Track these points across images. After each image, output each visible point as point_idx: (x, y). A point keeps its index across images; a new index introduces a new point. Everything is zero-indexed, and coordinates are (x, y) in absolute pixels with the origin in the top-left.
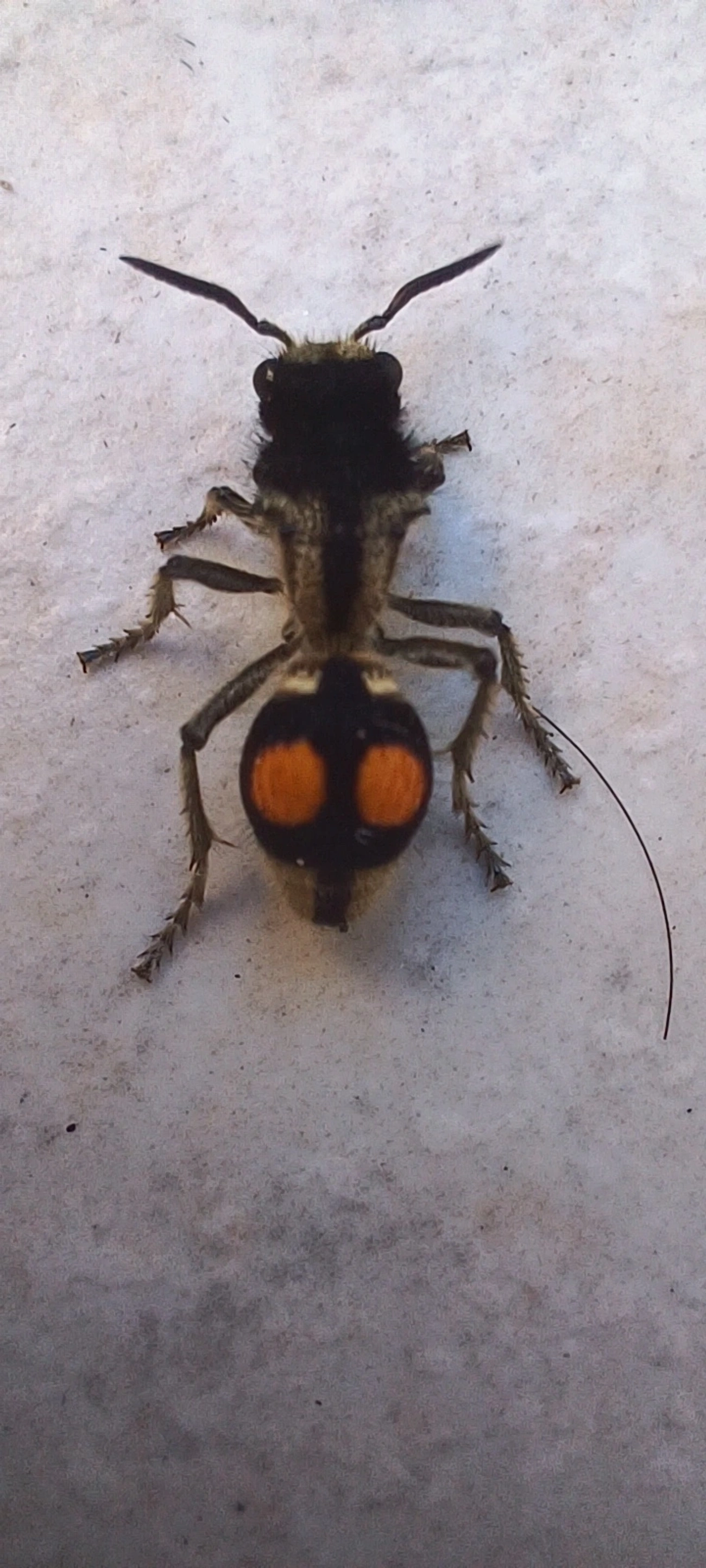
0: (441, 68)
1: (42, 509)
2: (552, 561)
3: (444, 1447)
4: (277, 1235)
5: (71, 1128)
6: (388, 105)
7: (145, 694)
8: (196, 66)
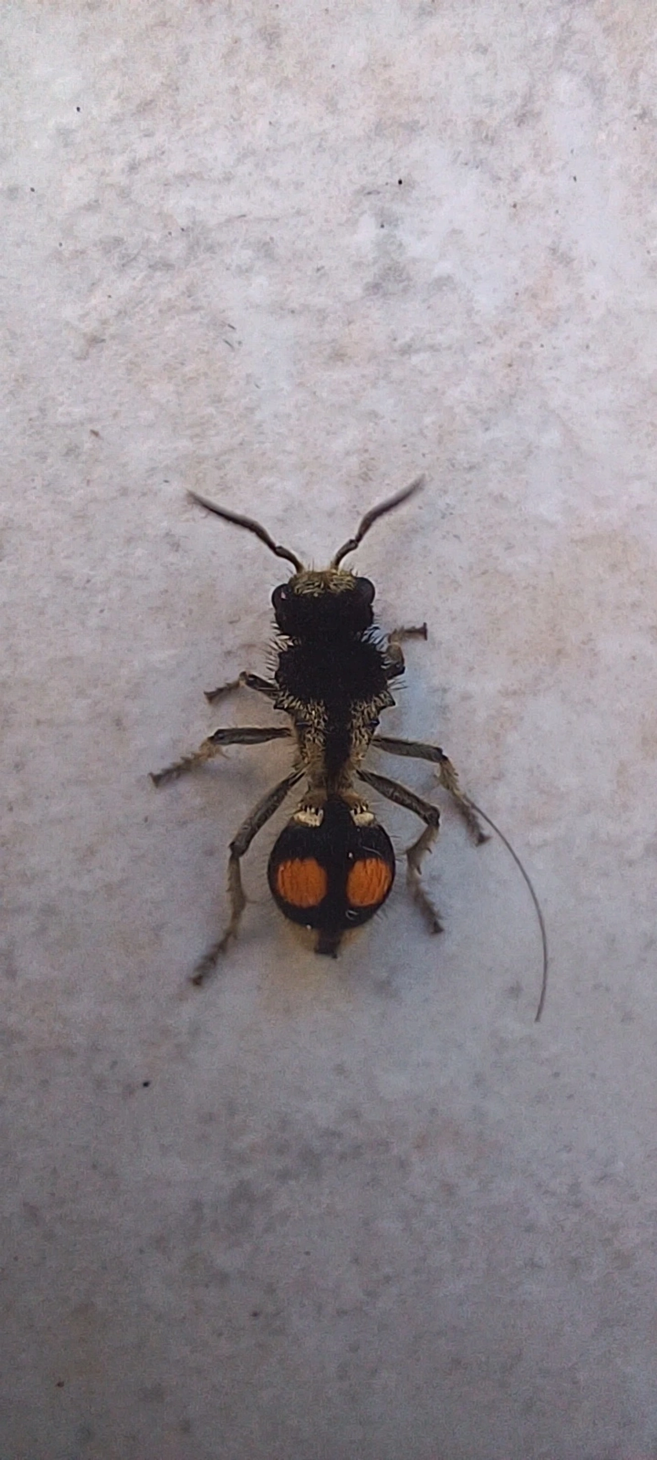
0: (417, 351)
1: (124, 671)
2: (482, 715)
3: (388, 1279)
4: (282, 1150)
5: (146, 1084)
6: (377, 378)
7: (198, 801)
8: (236, 345)
